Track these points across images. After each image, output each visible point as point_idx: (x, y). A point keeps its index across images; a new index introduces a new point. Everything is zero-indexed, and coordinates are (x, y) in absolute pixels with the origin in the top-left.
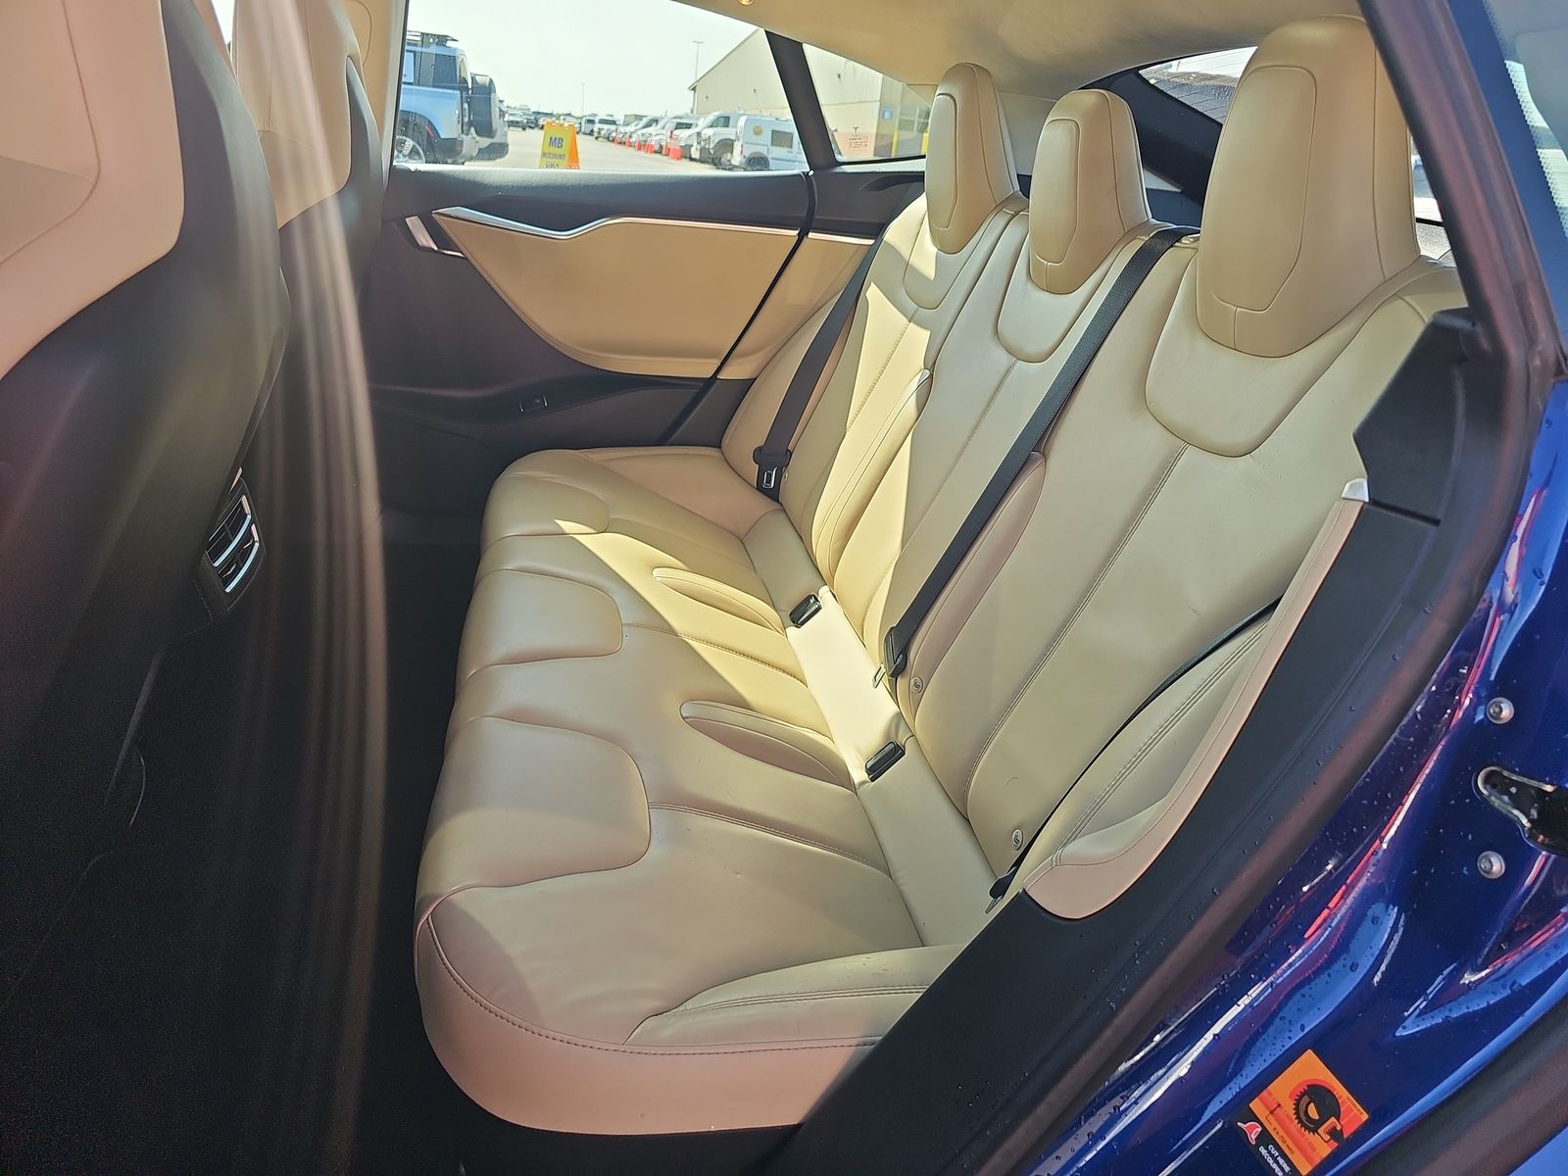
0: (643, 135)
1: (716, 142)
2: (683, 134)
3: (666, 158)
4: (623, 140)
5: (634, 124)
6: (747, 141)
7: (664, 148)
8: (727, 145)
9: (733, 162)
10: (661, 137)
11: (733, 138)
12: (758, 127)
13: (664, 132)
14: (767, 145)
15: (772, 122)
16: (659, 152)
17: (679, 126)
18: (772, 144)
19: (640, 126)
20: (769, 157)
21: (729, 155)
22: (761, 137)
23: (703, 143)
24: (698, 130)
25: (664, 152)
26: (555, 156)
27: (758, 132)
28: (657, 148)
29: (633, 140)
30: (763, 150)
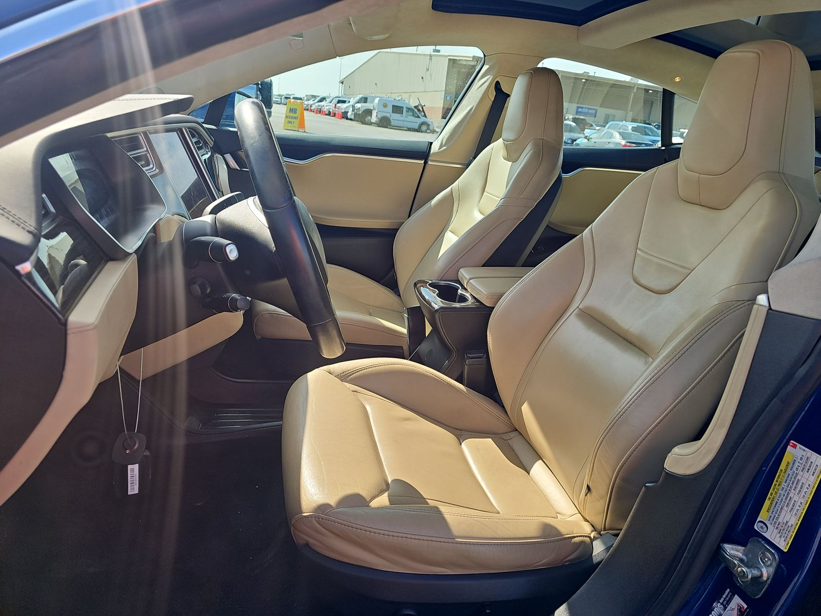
0: (319, 106)
1: (362, 110)
2: (344, 106)
3: (333, 118)
4: (307, 108)
5: (311, 100)
6: (380, 110)
7: (332, 112)
8: (369, 112)
9: (372, 121)
10: (330, 107)
11: (372, 108)
12: (385, 104)
13: (331, 104)
14: (390, 113)
15: (392, 101)
16: (329, 114)
17: (339, 102)
18: (393, 112)
19: (316, 101)
20: (391, 119)
21: (369, 117)
22: (386, 109)
23: (355, 111)
24: (351, 103)
25: (331, 115)
26: (292, 118)
27: (385, 106)
28: (327, 112)
29: (313, 108)
30: (388, 115)
